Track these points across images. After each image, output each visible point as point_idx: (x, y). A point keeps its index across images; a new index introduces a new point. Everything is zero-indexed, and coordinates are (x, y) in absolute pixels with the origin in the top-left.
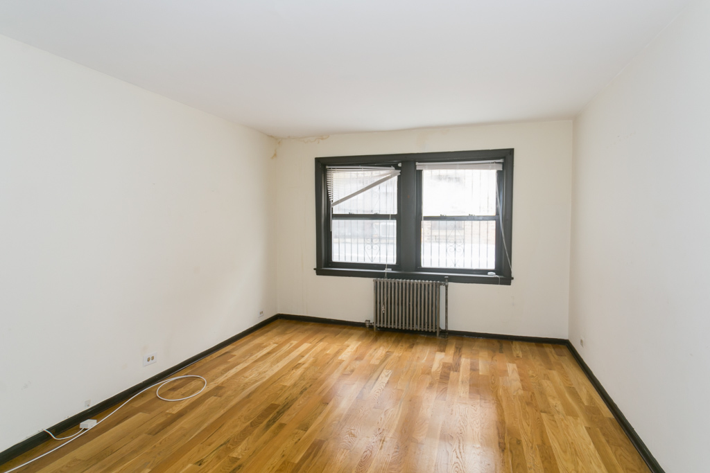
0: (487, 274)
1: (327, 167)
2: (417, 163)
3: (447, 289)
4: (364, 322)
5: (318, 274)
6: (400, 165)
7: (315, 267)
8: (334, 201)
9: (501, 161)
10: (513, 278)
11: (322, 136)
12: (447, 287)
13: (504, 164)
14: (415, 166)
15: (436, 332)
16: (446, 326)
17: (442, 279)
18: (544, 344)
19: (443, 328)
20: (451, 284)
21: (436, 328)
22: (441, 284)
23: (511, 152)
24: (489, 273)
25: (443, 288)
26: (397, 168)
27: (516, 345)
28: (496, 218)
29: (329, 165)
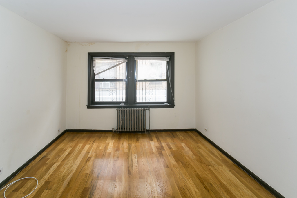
0: (164, 104)
1: (93, 57)
2: (135, 57)
3: (149, 112)
4: (112, 129)
5: (88, 108)
6: (127, 57)
7: (87, 105)
8: (96, 73)
9: (169, 57)
10: (175, 105)
11: (92, 42)
12: (149, 111)
13: (170, 59)
14: (134, 58)
15: (145, 131)
16: (149, 128)
17: (147, 107)
18: (188, 132)
19: (147, 128)
20: (151, 109)
21: (145, 129)
22: (147, 110)
23: (173, 54)
24: (165, 103)
25: (147, 111)
26: (126, 59)
27: (178, 133)
28: (167, 80)
29: (94, 56)
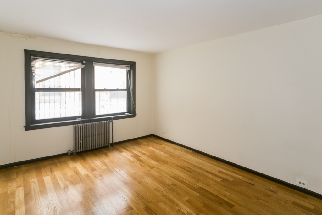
0: (125, 114)
1: (32, 57)
2: (94, 63)
3: (112, 124)
4: (67, 152)
5: (26, 130)
6: (84, 62)
7: (25, 125)
8: (37, 80)
9: (129, 66)
10: (136, 114)
11: (30, 36)
12: (112, 122)
13: (131, 68)
14: (93, 64)
15: (109, 145)
16: (113, 141)
17: (110, 119)
19: (111, 142)
20: (114, 121)
21: (109, 143)
22: (110, 122)
23: (134, 63)
24: (126, 113)
25: (111, 123)
26: (83, 64)
28: (128, 89)
29: (33, 56)
